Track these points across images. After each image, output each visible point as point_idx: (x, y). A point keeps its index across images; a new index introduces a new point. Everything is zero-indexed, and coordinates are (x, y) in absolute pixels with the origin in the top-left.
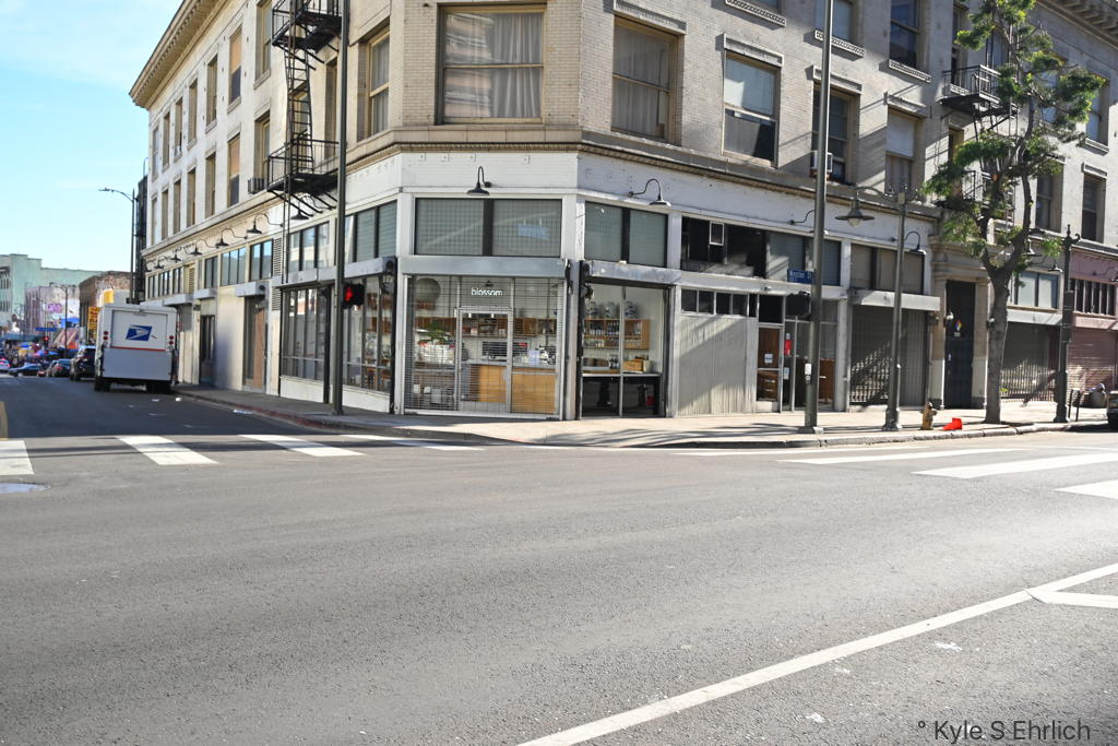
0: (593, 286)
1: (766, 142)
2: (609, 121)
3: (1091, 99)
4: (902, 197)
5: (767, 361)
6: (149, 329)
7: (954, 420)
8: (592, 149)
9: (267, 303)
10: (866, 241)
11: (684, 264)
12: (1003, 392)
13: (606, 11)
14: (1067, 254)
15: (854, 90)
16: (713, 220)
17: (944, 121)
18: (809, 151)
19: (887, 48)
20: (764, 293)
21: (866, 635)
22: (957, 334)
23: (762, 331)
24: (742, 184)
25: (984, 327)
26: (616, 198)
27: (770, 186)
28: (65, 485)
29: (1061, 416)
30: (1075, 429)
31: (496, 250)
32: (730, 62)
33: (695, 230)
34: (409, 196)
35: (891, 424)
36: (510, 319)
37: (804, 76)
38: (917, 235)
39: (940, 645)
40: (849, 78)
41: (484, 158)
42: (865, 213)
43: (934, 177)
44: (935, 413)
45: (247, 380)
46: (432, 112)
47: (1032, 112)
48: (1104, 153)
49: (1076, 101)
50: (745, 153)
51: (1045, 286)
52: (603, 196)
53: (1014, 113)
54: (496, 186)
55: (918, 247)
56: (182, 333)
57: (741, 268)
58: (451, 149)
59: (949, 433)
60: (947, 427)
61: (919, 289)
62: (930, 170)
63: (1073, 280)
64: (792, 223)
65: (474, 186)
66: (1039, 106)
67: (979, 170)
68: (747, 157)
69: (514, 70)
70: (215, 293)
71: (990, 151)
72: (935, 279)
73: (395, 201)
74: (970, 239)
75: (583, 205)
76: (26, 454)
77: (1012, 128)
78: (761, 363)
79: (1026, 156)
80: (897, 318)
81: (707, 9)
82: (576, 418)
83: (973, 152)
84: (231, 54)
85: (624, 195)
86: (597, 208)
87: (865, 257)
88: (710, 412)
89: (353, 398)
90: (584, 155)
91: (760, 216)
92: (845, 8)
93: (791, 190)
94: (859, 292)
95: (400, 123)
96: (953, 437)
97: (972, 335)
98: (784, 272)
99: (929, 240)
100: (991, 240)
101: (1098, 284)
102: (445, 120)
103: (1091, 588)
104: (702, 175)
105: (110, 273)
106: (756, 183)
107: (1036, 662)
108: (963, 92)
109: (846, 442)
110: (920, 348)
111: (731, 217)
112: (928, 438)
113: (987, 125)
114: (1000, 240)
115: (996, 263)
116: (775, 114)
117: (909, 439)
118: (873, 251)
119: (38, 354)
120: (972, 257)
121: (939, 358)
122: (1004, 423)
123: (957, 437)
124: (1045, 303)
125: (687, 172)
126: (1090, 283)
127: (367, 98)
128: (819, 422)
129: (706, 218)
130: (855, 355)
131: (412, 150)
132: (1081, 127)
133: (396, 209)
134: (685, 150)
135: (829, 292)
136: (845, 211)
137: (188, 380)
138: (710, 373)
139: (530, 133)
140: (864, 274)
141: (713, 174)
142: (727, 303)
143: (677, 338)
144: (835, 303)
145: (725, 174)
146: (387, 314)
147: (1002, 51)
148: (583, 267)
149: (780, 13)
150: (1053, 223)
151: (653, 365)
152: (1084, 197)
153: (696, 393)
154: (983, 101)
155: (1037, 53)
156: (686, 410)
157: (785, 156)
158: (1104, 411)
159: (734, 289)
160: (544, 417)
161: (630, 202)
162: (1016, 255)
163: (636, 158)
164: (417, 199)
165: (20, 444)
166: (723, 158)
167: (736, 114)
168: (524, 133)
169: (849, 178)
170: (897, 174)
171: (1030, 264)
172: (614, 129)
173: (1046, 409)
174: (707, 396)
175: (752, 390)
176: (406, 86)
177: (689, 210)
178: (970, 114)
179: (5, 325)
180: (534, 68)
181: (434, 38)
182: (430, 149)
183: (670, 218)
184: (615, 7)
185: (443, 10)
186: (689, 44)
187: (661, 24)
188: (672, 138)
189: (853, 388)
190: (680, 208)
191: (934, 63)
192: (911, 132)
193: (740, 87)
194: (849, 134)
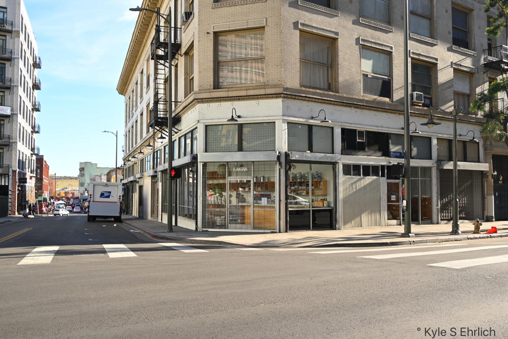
0: (292, 164)
1: (386, 89)
2: (299, 82)
5: (392, 199)
6: (110, 192)
7: (492, 227)
8: (289, 96)
9: (158, 179)
10: (445, 136)
11: (343, 152)
13: (295, 29)
15: (434, 61)
16: (358, 129)
17: (485, 74)
19: (451, 40)
20: (389, 164)
23: (388, 184)
24: (374, 110)
26: (303, 120)
27: (389, 111)
31: (244, 148)
32: (365, 50)
33: (348, 134)
34: (202, 124)
35: (455, 231)
36: (252, 182)
40: (430, 56)
41: (237, 104)
44: (481, 224)
45: (153, 215)
46: (212, 84)
50: (375, 95)
52: (297, 119)
54: (243, 117)
55: (474, 138)
56: (134, 194)
57: (375, 152)
58: (221, 101)
59: (489, 235)
60: (489, 232)
61: (477, 161)
65: (231, 117)
67: (505, 98)
68: (375, 97)
70: (143, 175)
72: (486, 154)
73: (197, 128)
74: (498, 132)
75: (285, 126)
78: (389, 200)
80: (456, 174)
81: (349, 24)
82: (286, 232)
84: (147, 68)
85: (308, 118)
86: (297, 125)
87: (446, 144)
88: (361, 226)
90: (285, 100)
91: (384, 126)
94: (442, 162)
95: (198, 89)
96: (491, 237)
99: (481, 135)
102: (219, 87)
104: (351, 107)
106: (381, 110)
108: (494, 59)
109: (426, 242)
110: (479, 190)
111: (368, 127)
112: (476, 238)
116: (390, 74)
117: (464, 239)
118: (448, 141)
121: (489, 194)
123: (494, 237)
125: (342, 105)
127: (189, 80)
128: (412, 231)
129: (354, 128)
130: (442, 195)
131: (203, 102)
133: (197, 132)
134: (340, 95)
136: (425, 121)
137: (135, 216)
138: (359, 206)
139: (258, 91)
140: (445, 153)
141: (356, 106)
142: (367, 170)
143: (341, 189)
145: (363, 106)
148: (287, 155)
149: (390, 25)
151: (329, 203)
153: (353, 216)
154: (506, 63)
156: (348, 226)
157: (398, 95)
159: (372, 163)
160: (269, 231)
161: (312, 122)
163: (314, 100)
164: (206, 126)
166: (361, 98)
167: (369, 76)
168: (255, 91)
169: (433, 105)
170: (461, 102)
172: (301, 86)
174: (359, 218)
175: (385, 214)
176: (200, 72)
177: (345, 124)
178: (500, 70)
179: (82, 192)
180: (261, 59)
181: (212, 48)
182: (212, 101)
183: (334, 129)
184: (300, 26)
185: (216, 34)
186: (341, 42)
187: (325, 34)
188: (333, 90)
189: (442, 211)
190: (340, 124)
191: (477, 45)
192: (468, 81)
193: (371, 62)
194: (433, 83)
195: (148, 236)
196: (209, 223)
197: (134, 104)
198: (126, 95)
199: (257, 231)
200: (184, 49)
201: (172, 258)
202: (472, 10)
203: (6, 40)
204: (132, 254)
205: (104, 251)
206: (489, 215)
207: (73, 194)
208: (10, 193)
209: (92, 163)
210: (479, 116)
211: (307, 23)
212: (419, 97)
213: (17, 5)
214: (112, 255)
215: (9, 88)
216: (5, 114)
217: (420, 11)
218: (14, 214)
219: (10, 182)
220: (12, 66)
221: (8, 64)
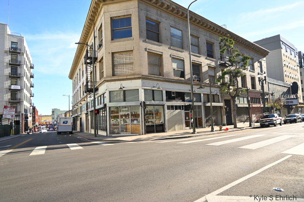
0: (146, 106)
1: (182, 75)
2: (148, 73)
3: (248, 61)
5: (187, 119)
6: (67, 121)
7: (226, 128)
8: (144, 78)
9: (89, 114)
10: (206, 93)
11: (167, 100)
12: (237, 121)
13: (145, 51)
14: (248, 92)
15: (200, 63)
16: (172, 91)
17: (220, 68)
19: (207, 55)
20: (185, 105)
22: (228, 110)
23: (185, 112)
24: (178, 83)
26: (150, 88)
27: (184, 83)
29: (250, 125)
30: (253, 128)
31: (126, 100)
32: (173, 59)
33: (169, 94)
34: (108, 91)
35: (212, 130)
36: (130, 114)
38: (215, 91)
40: (199, 61)
41: (122, 82)
44: (222, 127)
45: (87, 130)
46: (112, 74)
48: (254, 72)
49: (245, 62)
50: (178, 77)
51: (245, 99)
52: (147, 88)
53: (234, 66)
54: (125, 88)
55: (217, 93)
57: (179, 100)
58: (116, 81)
59: (225, 131)
60: (225, 130)
61: (218, 102)
63: (251, 98)
65: (120, 88)
66: (238, 63)
68: (179, 78)
69: (128, 64)
70: (82, 113)
71: (229, 73)
72: (222, 99)
73: (106, 92)
74: (226, 91)
75: (143, 91)
80: (211, 108)
81: (167, 49)
82: (145, 134)
83: (226, 73)
84: (82, 68)
85: (152, 87)
86: (147, 90)
87: (206, 96)
88: (175, 131)
90: (143, 80)
93: (189, 84)
94: (205, 103)
96: (226, 132)
97: (231, 110)
99: (220, 92)
101: (256, 98)
102: (115, 75)
104: (169, 82)
106: (181, 83)
108: (223, 62)
109: (202, 135)
110: (220, 114)
111: (176, 90)
112: (221, 133)
113: (229, 68)
115: (232, 95)
116: (184, 69)
117: (216, 133)
118: (208, 95)
120: (227, 94)
121: (224, 115)
122: (238, 128)
123: (227, 132)
124: (246, 102)
125: (166, 82)
126: (255, 98)
127: (101, 72)
128: (196, 131)
130: (206, 116)
131: (108, 82)
134: (165, 77)
135: (199, 104)
136: (199, 87)
138: (174, 122)
140: (206, 100)
141: (171, 82)
142: (177, 107)
143: (166, 115)
144: (200, 106)
145: (174, 81)
148: (144, 103)
149: (183, 49)
150: (245, 86)
151: (162, 122)
152: (251, 81)
153: (172, 126)
154: (227, 64)
155: (236, 53)
156: (170, 130)
157: (188, 76)
158: (259, 124)
159: (178, 105)
160: (138, 134)
161: (154, 89)
162: (237, 93)
163: (154, 80)
166: (173, 78)
167: (175, 70)
168: (130, 76)
169: (201, 81)
170: (211, 79)
171: (240, 95)
172: (149, 74)
173: (247, 124)
174: (174, 127)
175: (184, 125)
176: (106, 69)
177: (167, 89)
178: (225, 66)
179: (53, 122)
180: (132, 63)
181: (111, 59)
182: (112, 81)
183: (163, 91)
184: (147, 50)
185: (113, 54)
186: (164, 56)
187: (157, 53)
188: (162, 75)
189: (206, 123)
190: (165, 89)
191: (217, 57)
192: (213, 71)
193: (176, 64)
194: (200, 72)
195: (86, 139)
196: (112, 132)
197: (77, 83)
198: (73, 79)
199: (133, 135)
200: (99, 60)
201: (99, 148)
202: (214, 43)
203: (17, 57)
204: (81, 148)
205: (68, 147)
206: (224, 123)
207: (49, 123)
208: (21, 123)
209: (58, 109)
210: (218, 85)
211: (150, 48)
212: (195, 78)
213: (22, 42)
214: (72, 149)
215: (19, 78)
216: (18, 89)
217: (194, 44)
218: (23, 133)
219: (21, 119)
220: (21, 68)
221: (18, 67)
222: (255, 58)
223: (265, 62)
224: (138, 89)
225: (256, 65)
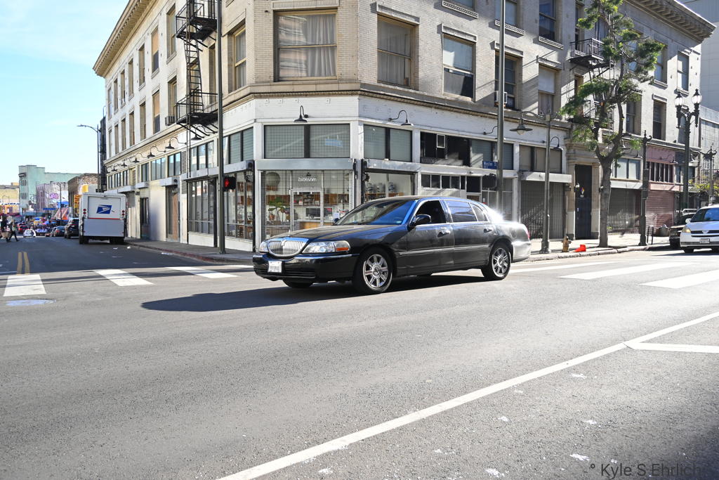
0: (369, 174)
1: (468, 87)
2: (376, 77)
3: (657, 56)
4: (548, 117)
6: (110, 207)
7: (581, 246)
8: (366, 94)
9: (179, 189)
10: (528, 143)
11: (422, 161)
12: (609, 228)
13: (372, 12)
14: (645, 147)
15: (519, 54)
16: (438, 133)
17: (571, 71)
18: (493, 91)
19: (537, 29)
20: (469, 175)
21: (532, 371)
23: (468, 197)
24: (455, 111)
25: (598, 191)
26: (381, 122)
27: (471, 113)
28: (65, 300)
29: (643, 242)
30: (651, 249)
31: (312, 154)
32: (446, 40)
33: (428, 139)
34: (260, 124)
35: (545, 249)
36: (322, 195)
37: (489, 47)
38: (557, 138)
39: (574, 375)
40: (516, 48)
41: (304, 101)
42: (527, 127)
43: (567, 105)
44: (570, 243)
45: (169, 235)
46: (272, 74)
47: (622, 65)
48: (665, 88)
49: (648, 58)
50: (456, 93)
51: (633, 167)
53: (612, 66)
54: (311, 117)
55: (558, 146)
56: (129, 209)
57: (456, 161)
58: (284, 96)
59: (578, 254)
60: (577, 250)
61: (559, 170)
62: (564, 101)
63: (648, 163)
64: (485, 133)
65: (298, 117)
66: (627, 61)
67: (593, 101)
68: (457, 96)
69: (320, 48)
70: (148, 184)
71: (599, 89)
72: (568, 164)
73: (252, 127)
74: (588, 140)
75: (362, 127)
76: (41, 282)
77: (611, 75)
79: (620, 91)
80: (547, 187)
81: (431, 9)
83: (589, 90)
84: (152, 43)
85: (386, 120)
86: (370, 128)
87: (528, 152)
89: (232, 244)
90: (362, 97)
91: (466, 130)
92: (512, 7)
93: (483, 115)
94: (525, 173)
95: (253, 81)
96: (580, 256)
97: (591, 197)
98: (481, 163)
99: (565, 142)
100: (600, 140)
101: (663, 165)
102: (280, 79)
103: (661, 340)
104: (431, 107)
105: (85, 175)
106: (463, 111)
107: (630, 383)
108: (583, 54)
110: (561, 205)
111: (448, 131)
112: (566, 257)
113: (597, 74)
114: (605, 141)
115: (603, 154)
116: (473, 70)
117: (555, 258)
118: (532, 149)
119: (45, 223)
120: (589, 150)
121: (570, 210)
122: (610, 247)
123: (583, 256)
124: (633, 176)
125: (423, 105)
126: (658, 164)
127: (233, 67)
129: (435, 133)
130: (523, 210)
131: (261, 97)
132: (651, 73)
133: (252, 132)
134: (421, 93)
135: (507, 174)
136: (515, 126)
137: (134, 236)
139: (330, 85)
140: (527, 162)
141: (437, 106)
142: (447, 181)
144: (511, 180)
145: (445, 106)
146: (249, 194)
147: (605, 29)
148: (363, 163)
149: (474, 10)
150: (636, 130)
152: (654, 114)
154: (594, 60)
155: (626, 30)
157: (480, 95)
158: (668, 238)
159: (452, 173)
161: (390, 124)
162: (615, 149)
163: (392, 98)
165: (37, 276)
166: (443, 97)
167: (451, 71)
168: (327, 86)
169: (517, 107)
170: (545, 104)
171: (624, 154)
172: (379, 81)
173: (635, 238)
176: (256, 60)
177: (424, 128)
178: (587, 67)
179: (25, 207)
180: (331, 48)
181: (271, 30)
182: (272, 97)
183: (413, 133)
184: (378, 10)
185: (277, 14)
186: (422, 30)
187: (405, 19)
188: (413, 86)
190: (419, 127)
191: (565, 38)
192: (552, 79)
193: (452, 55)
194: (517, 81)
197: (127, 90)
198: (109, 77)
200: (225, 30)
206: (570, 233)
207: (11, 209)
209: (38, 166)
210: (563, 120)
211: (386, 5)
222: (672, 45)
223: (699, 57)
224: (349, 124)
225: (674, 65)
